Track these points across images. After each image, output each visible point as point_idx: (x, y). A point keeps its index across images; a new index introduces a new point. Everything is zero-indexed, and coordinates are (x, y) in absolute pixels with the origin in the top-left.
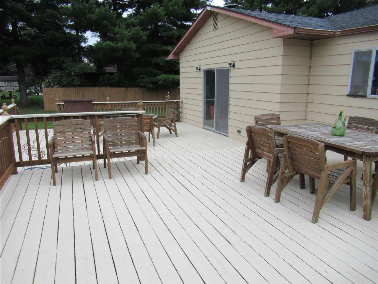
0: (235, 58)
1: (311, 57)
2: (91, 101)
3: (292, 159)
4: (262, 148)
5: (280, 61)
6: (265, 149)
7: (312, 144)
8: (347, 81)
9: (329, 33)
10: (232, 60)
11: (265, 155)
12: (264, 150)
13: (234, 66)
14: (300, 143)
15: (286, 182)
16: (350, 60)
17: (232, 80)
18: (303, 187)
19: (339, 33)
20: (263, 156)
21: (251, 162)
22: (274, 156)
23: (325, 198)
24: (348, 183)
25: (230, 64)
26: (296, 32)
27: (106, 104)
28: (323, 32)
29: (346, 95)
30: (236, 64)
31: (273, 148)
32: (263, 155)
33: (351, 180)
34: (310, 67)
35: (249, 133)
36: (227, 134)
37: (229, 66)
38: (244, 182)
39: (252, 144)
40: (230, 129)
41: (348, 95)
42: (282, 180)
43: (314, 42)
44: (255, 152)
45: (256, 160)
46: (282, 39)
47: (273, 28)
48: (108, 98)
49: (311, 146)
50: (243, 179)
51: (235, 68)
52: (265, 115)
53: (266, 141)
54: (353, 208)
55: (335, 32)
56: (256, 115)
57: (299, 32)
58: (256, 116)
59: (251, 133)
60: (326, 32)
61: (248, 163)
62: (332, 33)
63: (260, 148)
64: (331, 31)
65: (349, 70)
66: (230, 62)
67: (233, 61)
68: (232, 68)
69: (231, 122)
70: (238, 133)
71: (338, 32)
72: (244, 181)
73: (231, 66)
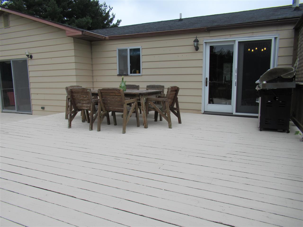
0: (31, 51)
1: (92, 53)
3: (104, 103)
4: (82, 102)
6: (85, 102)
7: (116, 91)
8: (117, 66)
9: (102, 37)
10: (29, 53)
11: (84, 107)
12: (83, 103)
13: (31, 57)
14: (109, 92)
15: (102, 118)
16: (116, 54)
17: (30, 69)
19: (108, 38)
20: (83, 107)
21: (74, 114)
22: (93, 104)
25: (28, 56)
26: (84, 33)
28: (98, 36)
29: (117, 75)
30: (33, 55)
31: (91, 99)
32: (83, 106)
34: (92, 58)
35: (71, 94)
36: (31, 112)
37: (27, 57)
38: (71, 128)
39: (73, 101)
40: (33, 108)
41: (118, 75)
42: (100, 117)
43: (93, 43)
44: (76, 106)
45: (77, 112)
46: (73, 38)
47: (65, 30)
50: (70, 126)
51: (33, 58)
53: (85, 97)
54: (138, 126)
55: (105, 37)
57: (85, 34)
58: (67, 87)
60: (101, 37)
61: (72, 114)
62: (104, 37)
63: (79, 103)
64: (103, 36)
65: (117, 60)
66: (27, 54)
67: (30, 53)
68: (29, 58)
69: (33, 102)
70: (42, 110)
71: (107, 37)
72: (71, 127)
73: (28, 57)
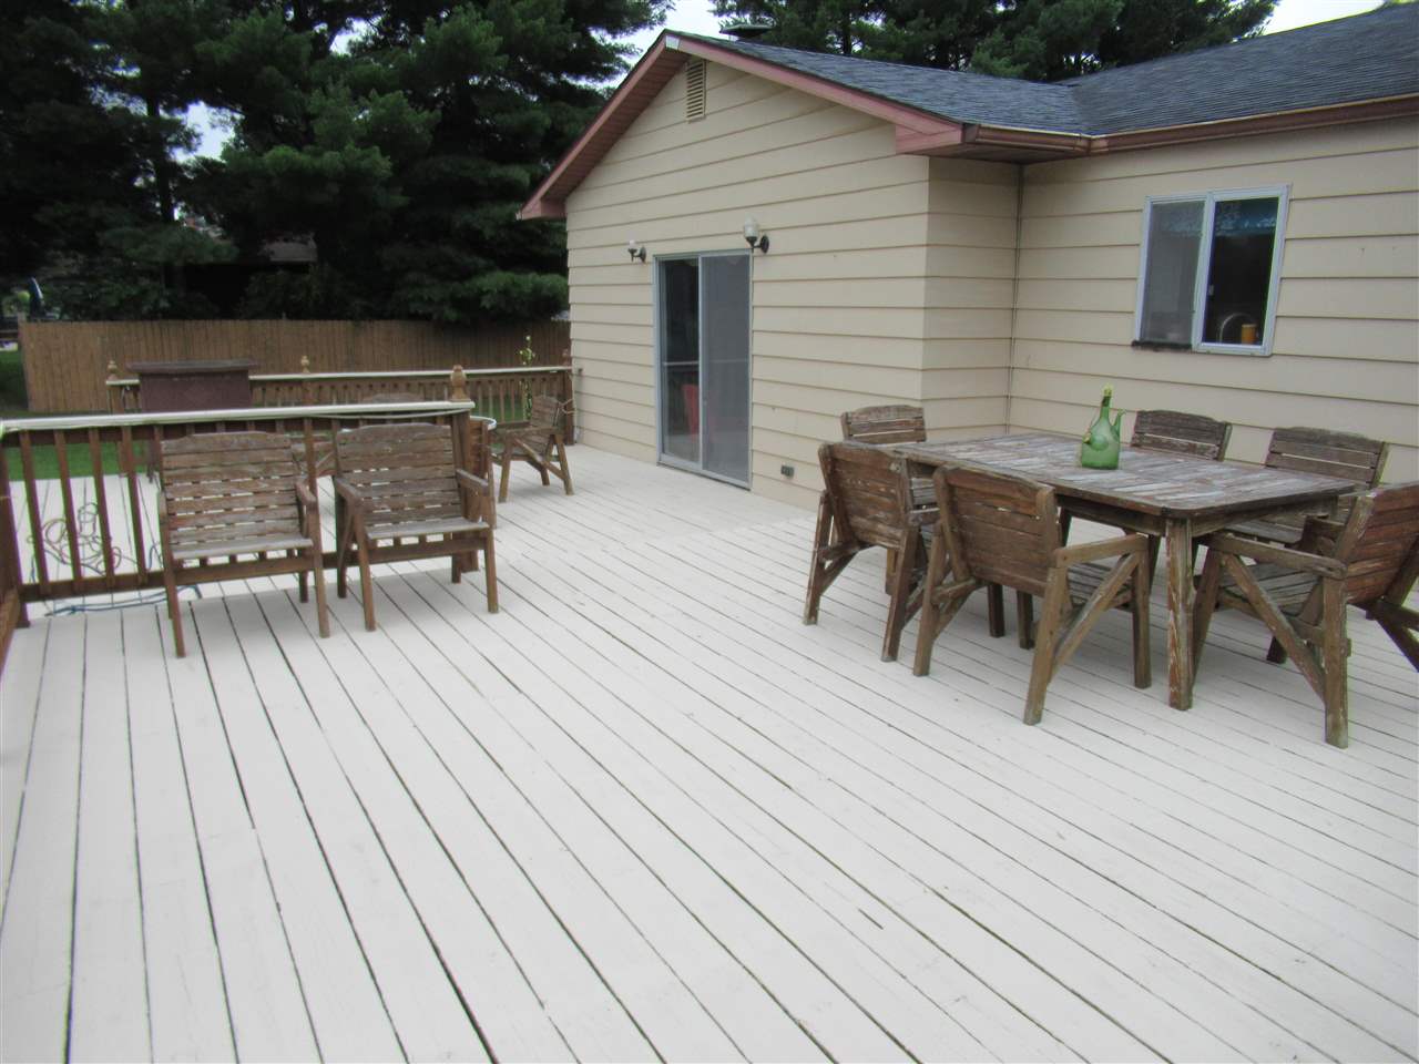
0: (767, 220)
1: (1019, 220)
2: (243, 372)
3: (962, 540)
4: (871, 512)
5: (918, 230)
6: (881, 515)
7: (1020, 491)
8: (1132, 298)
9: (1070, 141)
10: (758, 226)
11: (881, 535)
12: (876, 520)
13: (764, 245)
14: (987, 489)
15: (947, 612)
16: (1138, 230)
17: (758, 295)
18: (998, 629)
19: (1104, 143)
20: (877, 537)
21: (837, 559)
22: (910, 532)
23: (1062, 648)
24: (1125, 606)
25: (751, 240)
26: (970, 137)
27: (299, 382)
28: (1056, 140)
29: (1130, 343)
30: (773, 239)
31: (906, 511)
32: (877, 533)
33: (1134, 596)
34: (1017, 250)
35: (829, 467)
36: (747, 480)
37: (749, 245)
38: (815, 623)
39: (838, 501)
40: (757, 464)
41: (1135, 344)
42: (935, 607)
43: (1029, 170)
44: (850, 527)
45: (852, 551)
46: (927, 158)
47: (895, 121)
48: (305, 361)
49: (1018, 495)
50: (812, 614)
51: (770, 251)
52: (877, 410)
53: (883, 490)
54: (1142, 681)
55: (1090, 140)
56: (848, 411)
57: (980, 140)
58: (847, 414)
59: (834, 467)
60: (1065, 141)
61: (828, 563)
62: (1082, 143)
63: (862, 514)
64: (1080, 138)
65: (1135, 263)
66: (750, 232)
67: (762, 228)
68: (757, 251)
69: (757, 441)
70: (783, 477)
71: (1100, 140)
72: (816, 619)
73: (753, 247)
